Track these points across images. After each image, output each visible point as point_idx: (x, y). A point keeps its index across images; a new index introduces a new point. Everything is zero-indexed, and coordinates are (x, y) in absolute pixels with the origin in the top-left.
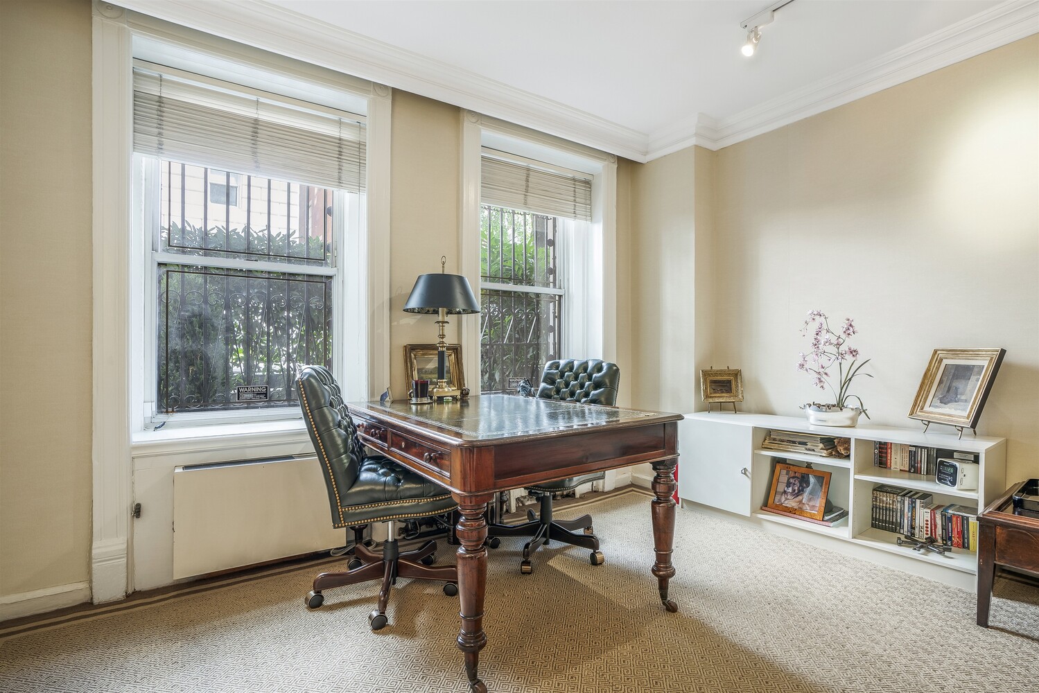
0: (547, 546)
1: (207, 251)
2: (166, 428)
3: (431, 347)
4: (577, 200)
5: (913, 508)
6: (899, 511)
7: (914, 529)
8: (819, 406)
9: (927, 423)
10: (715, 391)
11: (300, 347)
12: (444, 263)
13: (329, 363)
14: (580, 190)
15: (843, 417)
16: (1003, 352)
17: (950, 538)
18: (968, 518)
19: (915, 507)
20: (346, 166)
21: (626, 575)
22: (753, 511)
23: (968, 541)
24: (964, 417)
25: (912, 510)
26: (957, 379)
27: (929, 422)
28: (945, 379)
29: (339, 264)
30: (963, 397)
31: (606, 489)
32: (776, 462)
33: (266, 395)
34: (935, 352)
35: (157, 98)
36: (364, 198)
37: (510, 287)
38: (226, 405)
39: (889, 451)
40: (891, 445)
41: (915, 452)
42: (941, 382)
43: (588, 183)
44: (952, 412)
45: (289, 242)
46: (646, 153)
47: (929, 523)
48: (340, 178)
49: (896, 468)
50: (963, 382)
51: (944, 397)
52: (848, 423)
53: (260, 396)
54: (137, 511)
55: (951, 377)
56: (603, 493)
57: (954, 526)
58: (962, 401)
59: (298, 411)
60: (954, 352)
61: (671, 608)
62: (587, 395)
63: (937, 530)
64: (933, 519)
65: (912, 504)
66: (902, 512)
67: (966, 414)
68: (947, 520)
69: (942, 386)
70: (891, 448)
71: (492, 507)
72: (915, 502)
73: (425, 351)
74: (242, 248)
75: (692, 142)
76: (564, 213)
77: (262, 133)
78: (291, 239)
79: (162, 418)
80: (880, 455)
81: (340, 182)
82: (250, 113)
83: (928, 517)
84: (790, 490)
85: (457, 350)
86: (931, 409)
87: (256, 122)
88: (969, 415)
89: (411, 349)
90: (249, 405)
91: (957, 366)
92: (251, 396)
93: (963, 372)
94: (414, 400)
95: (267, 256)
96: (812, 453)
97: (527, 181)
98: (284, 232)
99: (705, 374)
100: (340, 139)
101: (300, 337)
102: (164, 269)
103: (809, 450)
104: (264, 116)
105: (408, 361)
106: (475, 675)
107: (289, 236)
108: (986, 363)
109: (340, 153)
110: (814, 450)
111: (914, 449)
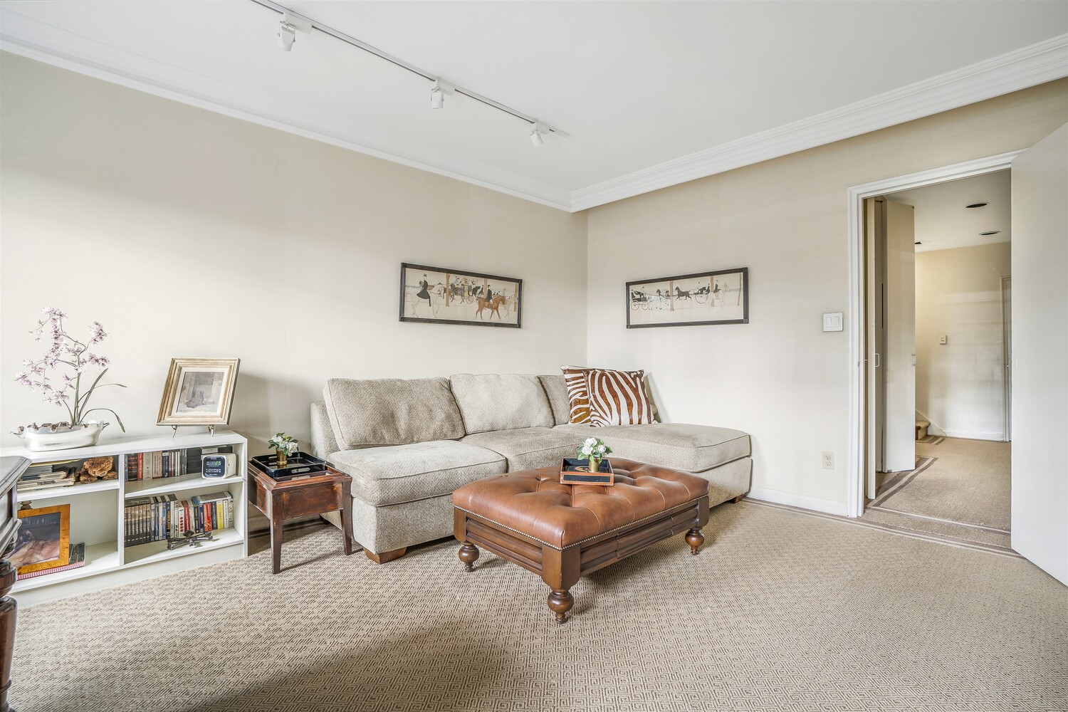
5: (167, 511)
6: (153, 519)
7: (169, 531)
8: (54, 427)
9: (174, 427)
15: (81, 435)
16: (239, 361)
17: (202, 526)
18: (215, 502)
19: (170, 510)
23: (217, 522)
24: (217, 417)
25: (167, 513)
26: (200, 384)
27: (176, 426)
28: (187, 385)
30: (210, 400)
34: (173, 361)
39: (141, 462)
40: (142, 455)
41: (168, 456)
42: (183, 389)
44: (203, 413)
47: (183, 519)
49: (148, 477)
50: (207, 386)
51: (190, 401)
52: (89, 441)
55: (193, 383)
57: (205, 514)
58: (209, 403)
60: (193, 361)
63: (191, 523)
64: (187, 515)
65: (167, 507)
66: (157, 518)
67: (218, 413)
68: (199, 510)
69: (186, 391)
70: (142, 458)
72: (169, 505)
80: (130, 468)
83: (182, 514)
86: (179, 414)
88: (222, 414)
91: (197, 374)
93: (204, 379)
96: (51, 486)
103: (45, 483)
108: (226, 371)
110: (53, 482)
111: (167, 454)
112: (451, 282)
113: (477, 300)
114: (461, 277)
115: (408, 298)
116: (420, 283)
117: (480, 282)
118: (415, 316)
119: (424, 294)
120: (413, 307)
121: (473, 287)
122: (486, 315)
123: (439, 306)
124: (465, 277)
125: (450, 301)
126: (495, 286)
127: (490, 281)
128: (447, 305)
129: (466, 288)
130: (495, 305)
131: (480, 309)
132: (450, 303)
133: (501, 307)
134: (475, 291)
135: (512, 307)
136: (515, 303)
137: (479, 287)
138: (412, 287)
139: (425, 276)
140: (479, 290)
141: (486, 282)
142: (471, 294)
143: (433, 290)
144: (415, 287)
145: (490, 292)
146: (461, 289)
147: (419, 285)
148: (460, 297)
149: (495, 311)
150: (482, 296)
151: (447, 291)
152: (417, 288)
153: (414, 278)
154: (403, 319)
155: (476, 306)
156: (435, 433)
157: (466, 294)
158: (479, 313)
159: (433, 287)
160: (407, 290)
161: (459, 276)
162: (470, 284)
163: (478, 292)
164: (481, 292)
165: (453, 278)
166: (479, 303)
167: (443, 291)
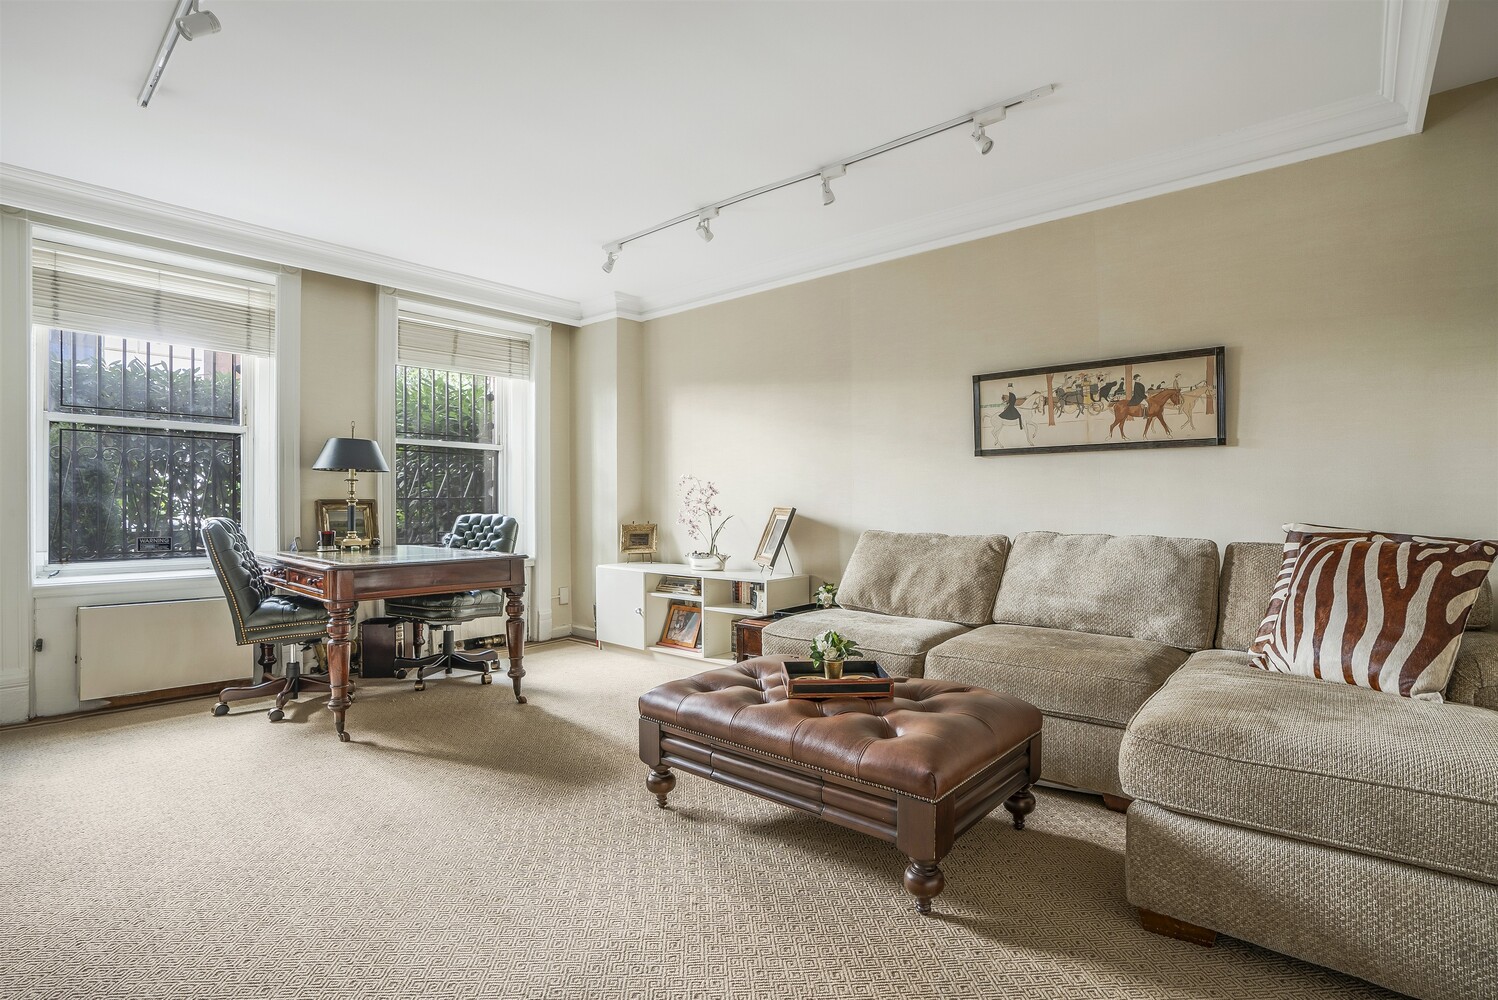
0: (450, 675)
1: (101, 410)
2: (60, 576)
3: (343, 502)
4: (513, 359)
8: (697, 554)
10: (634, 543)
11: (206, 498)
12: (353, 428)
13: (236, 515)
14: (517, 350)
15: (713, 562)
16: (794, 510)
20: (255, 333)
21: (502, 688)
22: (648, 646)
29: (250, 421)
31: (541, 639)
32: (673, 603)
33: (169, 546)
35: (52, 273)
36: (273, 361)
37: (439, 443)
38: (125, 556)
39: (741, 589)
42: (772, 533)
43: (526, 344)
45: (193, 377)
46: (581, 318)
48: (248, 344)
49: (744, 602)
52: (718, 567)
53: (165, 546)
54: (39, 645)
56: (538, 642)
59: (208, 561)
61: (522, 701)
62: (488, 544)
69: (772, 536)
71: (400, 644)
73: (338, 506)
74: (142, 403)
75: (614, 315)
76: (499, 372)
77: (164, 303)
78: (195, 375)
79: (56, 567)
80: (734, 593)
81: (248, 348)
82: (153, 284)
84: (678, 626)
85: (371, 505)
86: (764, 554)
87: (158, 294)
88: (771, 557)
89: (322, 504)
90: (149, 555)
92: (153, 547)
94: (321, 548)
95: (172, 414)
97: (455, 342)
98: (188, 367)
99: (625, 528)
100: (249, 308)
101: (206, 487)
102: (56, 429)
103: (684, 590)
104: (166, 287)
105: (319, 514)
106: (343, 728)
107: (194, 371)
109: (249, 322)
110: (687, 590)
112: (1055, 386)
113: (1110, 406)
114: (1075, 374)
115: (986, 423)
116: (1003, 398)
117: (1116, 374)
118: (998, 447)
119: (1011, 413)
120: (995, 434)
121: (1101, 385)
122: (1135, 428)
123: (1037, 427)
124: (1083, 371)
125: (1056, 416)
126: (1152, 377)
127: (1136, 369)
128: (1052, 423)
129: (1086, 390)
130: (1155, 408)
131: (1120, 421)
132: (1056, 419)
133: (1169, 412)
134: (1105, 392)
135: (1201, 405)
136: (1209, 397)
137: (1115, 384)
138: (991, 406)
139: (1011, 385)
140: (1114, 389)
141: (1129, 372)
142: (1096, 397)
143: (1025, 404)
144: (995, 406)
145: (1139, 388)
146: (1075, 394)
147: (1002, 401)
148: (1075, 406)
149: (1156, 421)
150: (1122, 398)
151: (1050, 402)
152: (999, 405)
153: (994, 393)
154: (980, 452)
155: (1109, 416)
156: (934, 609)
157: (1087, 400)
158: (1117, 428)
159: (1025, 399)
160: (984, 411)
161: (1069, 374)
162: (1094, 381)
163: (1112, 392)
164: (1120, 391)
165: (1059, 380)
166: (1117, 411)
167: (1042, 403)
